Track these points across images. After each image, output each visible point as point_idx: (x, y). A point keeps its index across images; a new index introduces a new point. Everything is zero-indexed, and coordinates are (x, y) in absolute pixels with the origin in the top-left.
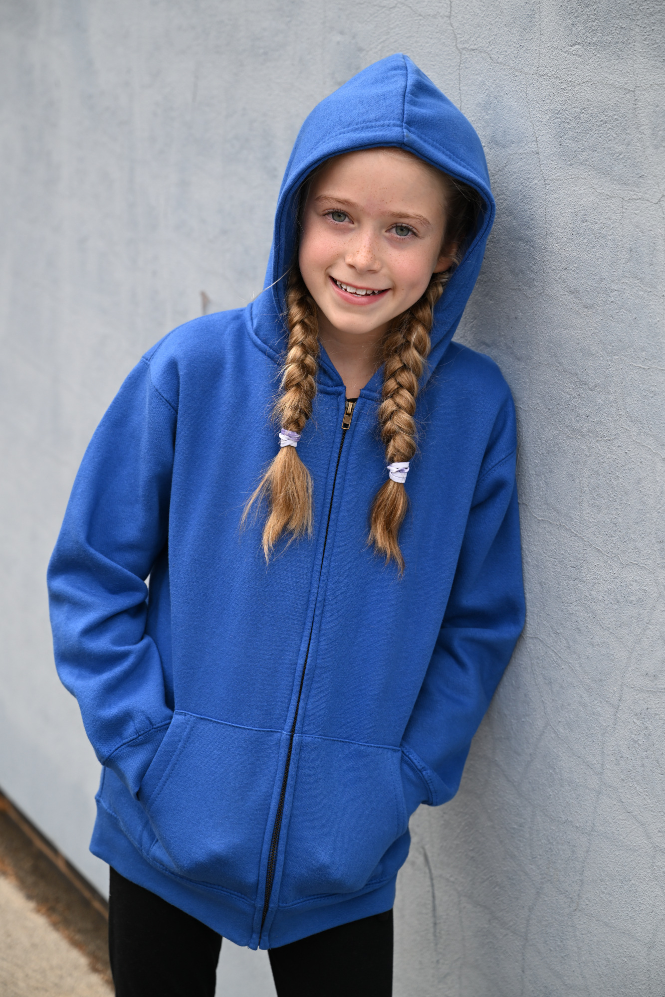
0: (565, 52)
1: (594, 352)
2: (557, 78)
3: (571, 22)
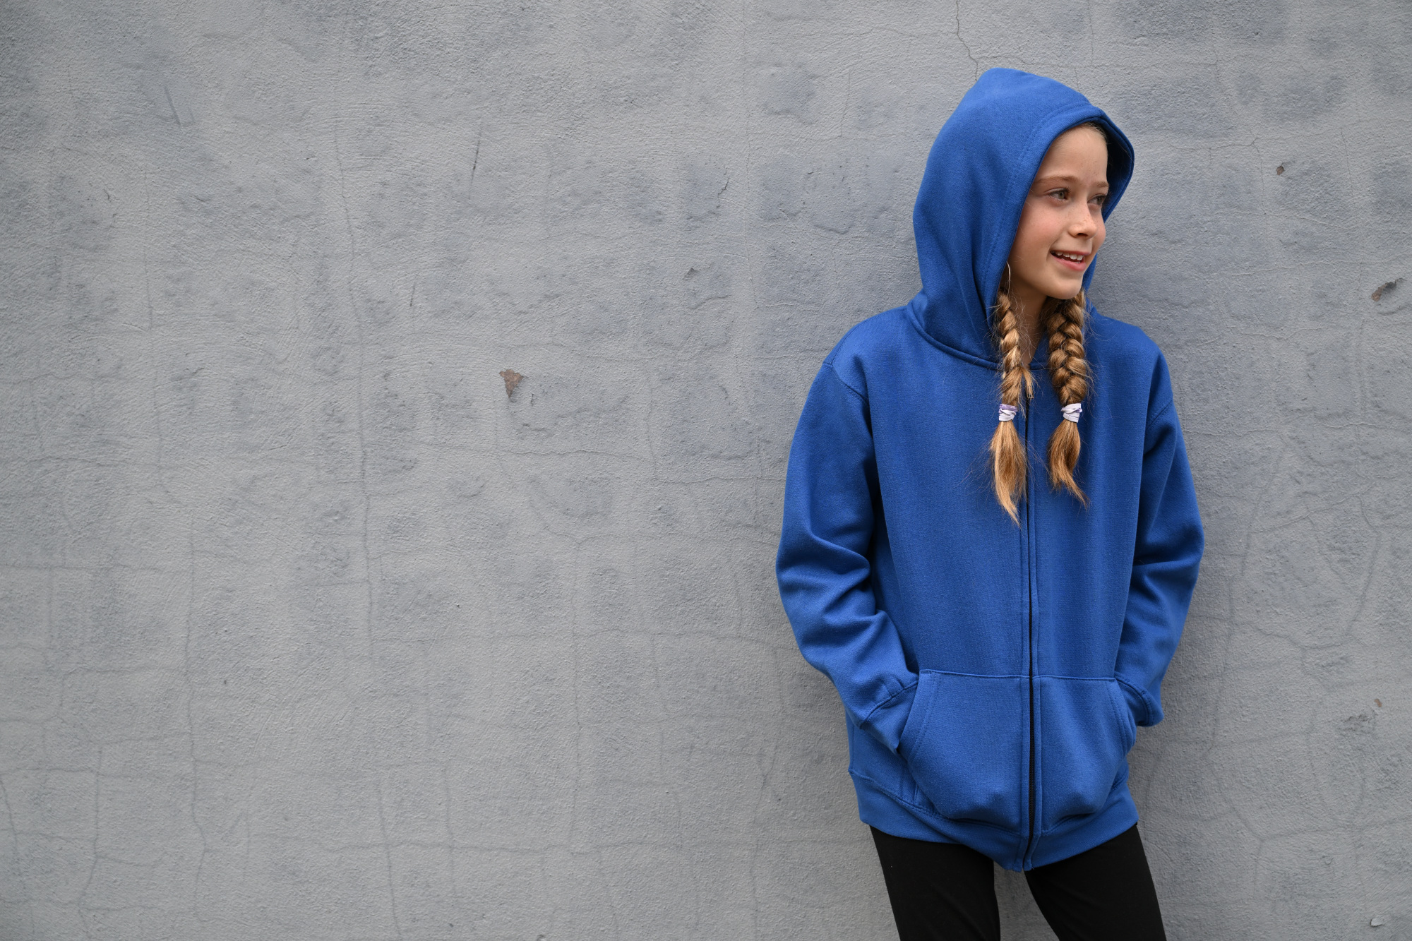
0: (1127, 44)
1: (1187, 276)
2: (1118, 66)
3: (1133, 20)
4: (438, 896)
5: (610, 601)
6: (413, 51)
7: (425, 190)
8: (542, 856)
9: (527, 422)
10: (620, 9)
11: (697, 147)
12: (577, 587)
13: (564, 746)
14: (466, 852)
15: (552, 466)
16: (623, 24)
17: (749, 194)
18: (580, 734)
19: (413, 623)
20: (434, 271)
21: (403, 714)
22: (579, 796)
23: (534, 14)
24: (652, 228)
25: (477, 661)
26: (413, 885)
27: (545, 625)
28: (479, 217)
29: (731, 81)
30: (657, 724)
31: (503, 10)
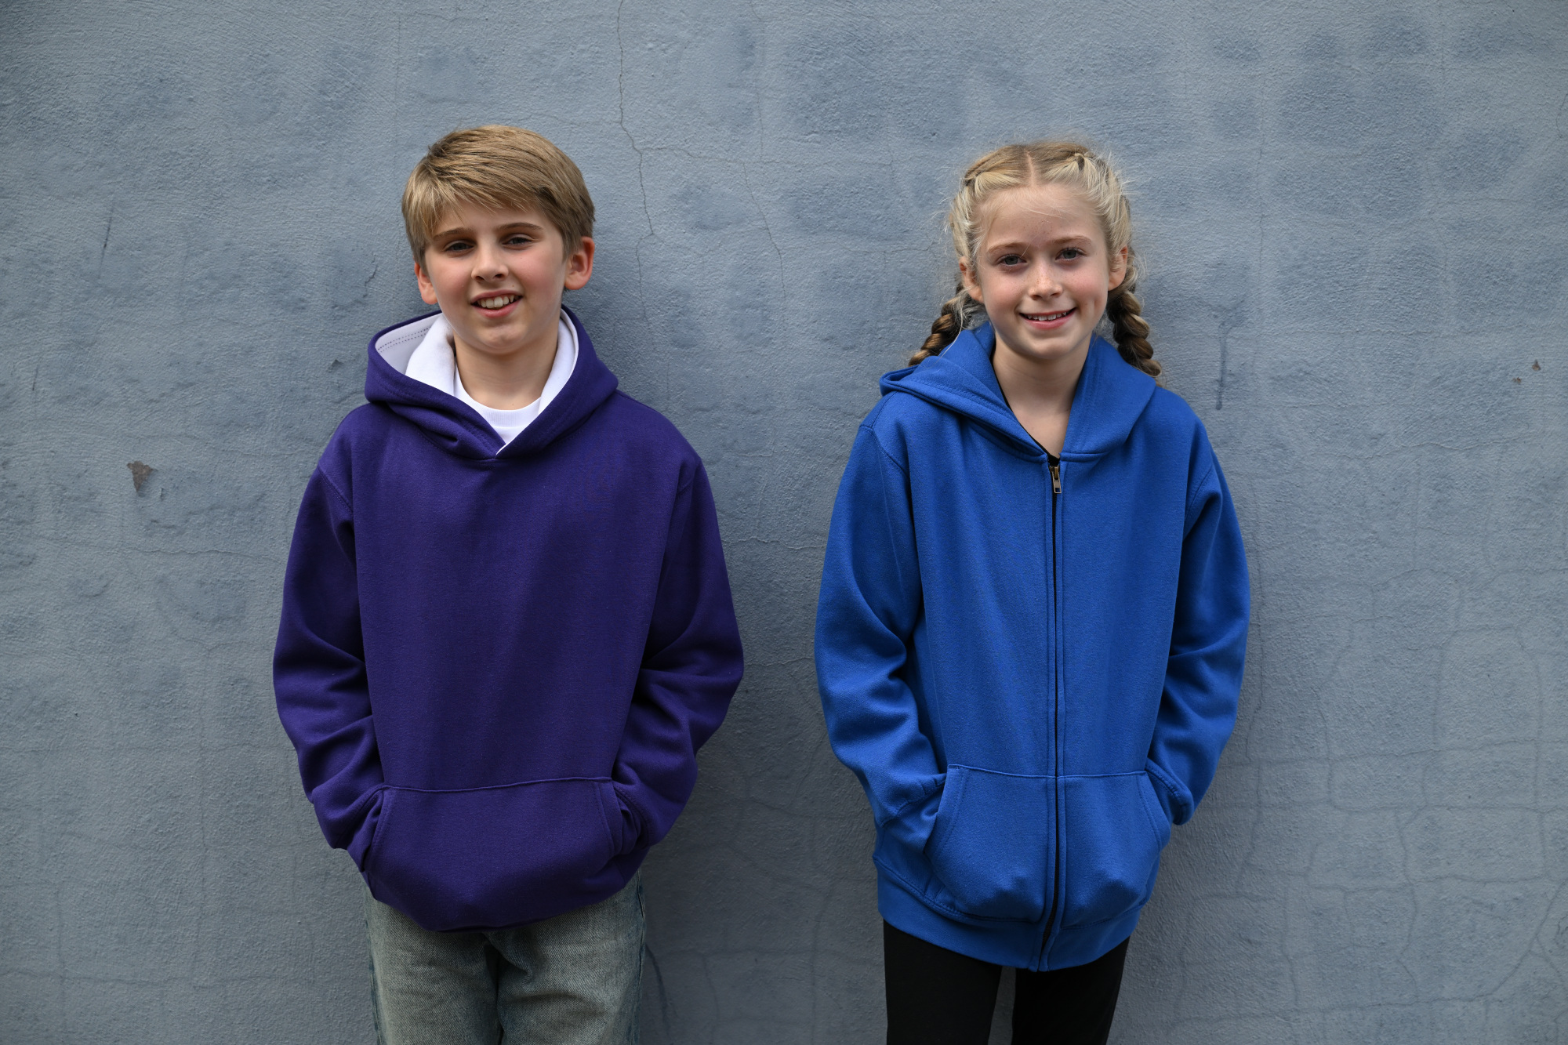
0: (798, 141)
1: (860, 385)
2: (788, 163)
3: (804, 116)
4: (47, 1030)
5: (242, 714)
6: (42, 120)
7: (52, 268)
8: (162, 989)
9: (154, 518)
10: (264, 85)
11: (344, 232)
12: (206, 697)
13: (188, 869)
14: (79, 983)
15: (182, 566)
16: (267, 101)
17: (398, 284)
18: (206, 857)
19: (25, 732)
20: (59, 354)
21: (13, 830)
22: (202, 925)
23: (173, 86)
24: (294, 316)
25: (96, 775)
26: (19, 1018)
27: (170, 737)
28: (108, 298)
29: (381, 163)
30: (290, 848)
31: (140, 81)
